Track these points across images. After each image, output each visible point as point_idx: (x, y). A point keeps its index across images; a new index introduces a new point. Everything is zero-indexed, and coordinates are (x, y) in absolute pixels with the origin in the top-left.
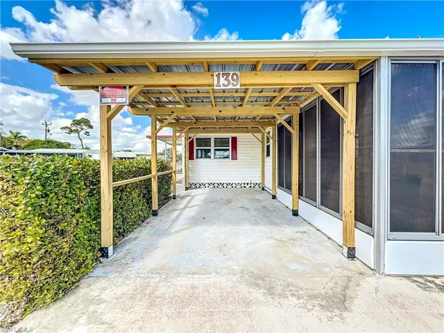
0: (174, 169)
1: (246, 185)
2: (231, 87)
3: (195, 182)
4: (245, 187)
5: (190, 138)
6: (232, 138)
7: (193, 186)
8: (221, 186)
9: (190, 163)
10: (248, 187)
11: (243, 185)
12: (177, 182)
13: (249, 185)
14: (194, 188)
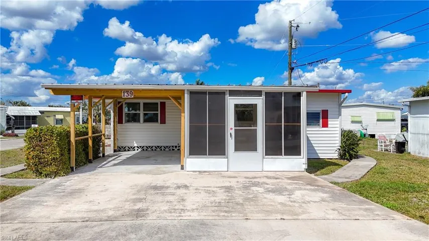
0: (103, 133)
1: (174, 148)
2: (129, 97)
3: (124, 145)
4: (173, 150)
5: (119, 103)
6: (161, 103)
7: (122, 149)
8: (149, 149)
9: (119, 127)
10: (176, 149)
11: (171, 148)
12: (106, 146)
13: (177, 148)
14: (122, 151)
